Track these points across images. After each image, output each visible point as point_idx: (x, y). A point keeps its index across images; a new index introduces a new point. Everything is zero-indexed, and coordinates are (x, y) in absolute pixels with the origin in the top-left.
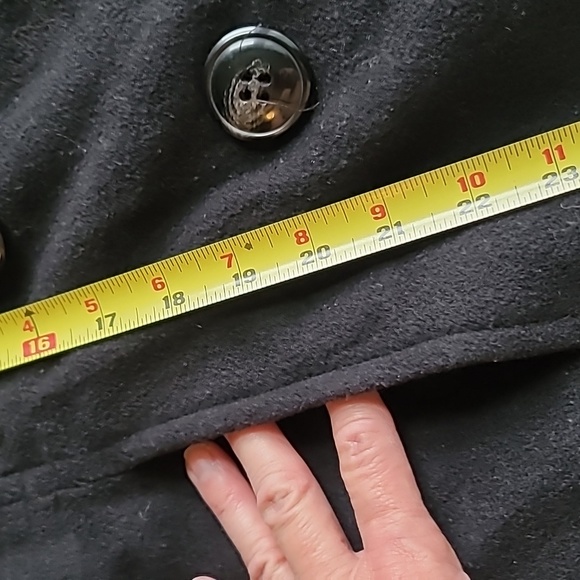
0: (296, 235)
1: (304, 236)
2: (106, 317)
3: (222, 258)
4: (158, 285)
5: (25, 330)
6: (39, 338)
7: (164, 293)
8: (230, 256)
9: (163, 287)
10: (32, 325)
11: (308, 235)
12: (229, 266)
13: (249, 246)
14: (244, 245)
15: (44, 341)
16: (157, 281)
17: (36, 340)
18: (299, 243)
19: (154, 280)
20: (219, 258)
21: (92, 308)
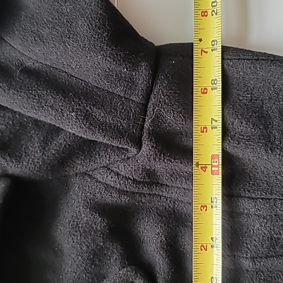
0: (202, 16)
1: (204, 12)
2: (212, 124)
3: (202, 55)
4: (204, 91)
5: (205, 171)
6: (211, 165)
7: (209, 89)
8: (202, 51)
9: (207, 89)
10: (204, 166)
11: (204, 11)
12: (207, 52)
13: (200, 40)
14: (199, 42)
15: (214, 162)
16: (203, 91)
17: (212, 166)
18: (206, 16)
19: (201, 92)
20: (201, 57)
21: (205, 130)
